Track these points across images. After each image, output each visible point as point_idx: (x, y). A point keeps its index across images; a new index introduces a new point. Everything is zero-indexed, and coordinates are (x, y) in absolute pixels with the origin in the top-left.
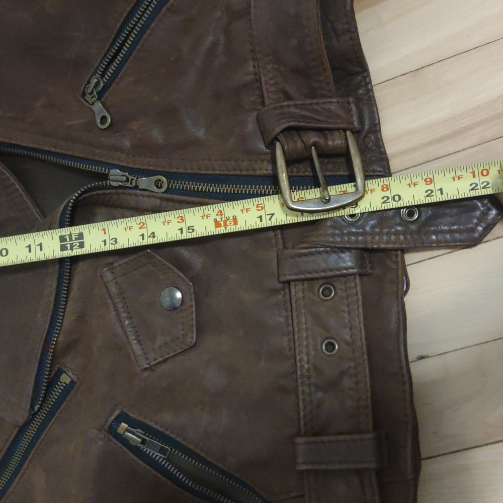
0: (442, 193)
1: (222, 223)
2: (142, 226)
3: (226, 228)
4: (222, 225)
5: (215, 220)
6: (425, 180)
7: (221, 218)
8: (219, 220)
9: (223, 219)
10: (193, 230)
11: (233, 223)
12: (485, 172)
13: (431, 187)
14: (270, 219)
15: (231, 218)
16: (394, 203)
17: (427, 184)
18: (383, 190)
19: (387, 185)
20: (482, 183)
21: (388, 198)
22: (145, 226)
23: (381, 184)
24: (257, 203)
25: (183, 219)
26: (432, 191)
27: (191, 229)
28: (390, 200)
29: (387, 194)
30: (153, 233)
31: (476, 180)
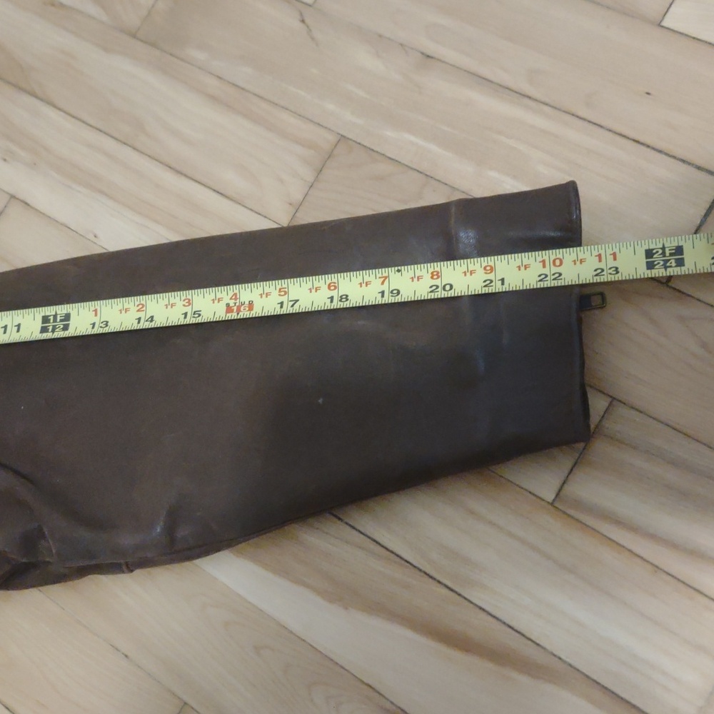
0: (503, 284)
1: (235, 308)
2: (142, 308)
3: (238, 314)
4: (235, 310)
5: (228, 305)
6: (485, 268)
7: (235, 303)
8: (232, 304)
9: (237, 304)
10: (200, 315)
11: (247, 309)
12: (558, 262)
13: (491, 276)
14: (292, 306)
15: (247, 303)
16: (443, 292)
17: (486, 273)
18: (432, 278)
19: (438, 273)
20: (554, 274)
21: (437, 287)
22: (144, 309)
23: (431, 270)
24: (280, 286)
25: (190, 303)
26: (491, 281)
27: (197, 313)
28: (439, 289)
29: (438, 282)
30: (152, 317)
31: (546, 271)
